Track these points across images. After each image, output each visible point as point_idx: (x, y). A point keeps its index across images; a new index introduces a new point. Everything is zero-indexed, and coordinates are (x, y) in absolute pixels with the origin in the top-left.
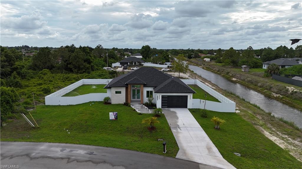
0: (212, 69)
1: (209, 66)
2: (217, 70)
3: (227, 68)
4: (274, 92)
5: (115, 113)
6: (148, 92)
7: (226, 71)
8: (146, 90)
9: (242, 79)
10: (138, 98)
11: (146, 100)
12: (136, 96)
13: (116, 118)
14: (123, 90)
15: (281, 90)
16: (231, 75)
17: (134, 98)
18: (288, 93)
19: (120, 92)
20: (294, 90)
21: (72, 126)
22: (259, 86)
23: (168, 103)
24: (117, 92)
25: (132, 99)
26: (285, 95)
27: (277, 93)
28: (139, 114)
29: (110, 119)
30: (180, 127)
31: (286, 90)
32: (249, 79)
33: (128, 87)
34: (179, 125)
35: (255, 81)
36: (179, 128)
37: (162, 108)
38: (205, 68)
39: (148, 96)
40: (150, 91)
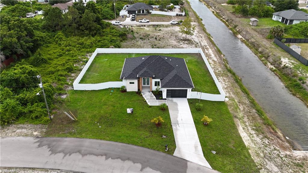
0: (222, 17)
1: (220, 12)
2: (226, 19)
3: (237, 17)
4: (270, 62)
5: (131, 109)
6: (156, 82)
7: (234, 24)
8: (154, 81)
10: (148, 84)
11: (154, 88)
12: (146, 83)
13: (132, 112)
14: (136, 82)
15: (275, 62)
16: (238, 30)
18: (280, 67)
19: (133, 83)
20: (286, 64)
21: (100, 119)
22: (259, 52)
23: (172, 94)
24: (130, 83)
25: (143, 85)
26: (277, 68)
27: (271, 64)
28: (149, 107)
29: (128, 112)
30: (179, 123)
31: (280, 63)
32: (253, 40)
33: (139, 80)
34: (179, 121)
35: (258, 45)
37: (167, 97)
38: (215, 13)
39: (156, 85)
40: (158, 82)
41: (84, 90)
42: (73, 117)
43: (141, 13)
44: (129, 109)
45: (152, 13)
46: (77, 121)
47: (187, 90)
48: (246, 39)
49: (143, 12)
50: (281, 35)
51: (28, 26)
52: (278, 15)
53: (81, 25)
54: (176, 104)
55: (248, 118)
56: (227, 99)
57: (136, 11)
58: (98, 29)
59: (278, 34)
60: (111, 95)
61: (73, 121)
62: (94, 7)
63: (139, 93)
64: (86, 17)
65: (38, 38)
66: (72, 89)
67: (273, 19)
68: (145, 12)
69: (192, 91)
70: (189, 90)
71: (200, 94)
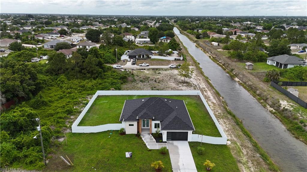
0: (218, 61)
1: (216, 56)
2: (223, 63)
3: (233, 61)
4: (269, 105)
5: (130, 153)
6: (156, 124)
7: (231, 67)
8: (153, 123)
9: (244, 81)
10: (148, 126)
11: (154, 130)
12: (146, 125)
13: (131, 156)
14: (135, 124)
15: (275, 104)
16: (235, 73)
17: (144, 126)
18: (280, 109)
19: (133, 125)
20: (285, 107)
21: (98, 164)
22: (257, 94)
23: (172, 137)
24: (130, 125)
25: (143, 128)
26: (277, 111)
27: (271, 107)
28: (149, 151)
29: (126, 157)
30: (180, 168)
31: (279, 105)
32: (250, 83)
33: (139, 122)
34: (180, 166)
35: (255, 87)
36: (179, 170)
37: (167, 140)
38: (212, 58)
39: (155, 127)
40: (158, 124)
41: (82, 132)
42: (69, 162)
43: (141, 57)
44: (128, 153)
45: (151, 58)
46: (73, 166)
47: (188, 132)
48: (243, 82)
49: (143, 56)
50: (277, 78)
51: (32, 70)
52: (273, 60)
53: (84, 69)
54: (177, 147)
55: (252, 163)
56: (229, 143)
57: (136, 56)
58: (100, 72)
59: (274, 77)
60: (110, 138)
61: (69, 166)
62: (97, 52)
63: (138, 135)
64: (89, 62)
65: (41, 81)
66: (70, 131)
67: (268, 63)
68: (145, 56)
69: (193, 133)
70: (190, 133)
71: (201, 136)
